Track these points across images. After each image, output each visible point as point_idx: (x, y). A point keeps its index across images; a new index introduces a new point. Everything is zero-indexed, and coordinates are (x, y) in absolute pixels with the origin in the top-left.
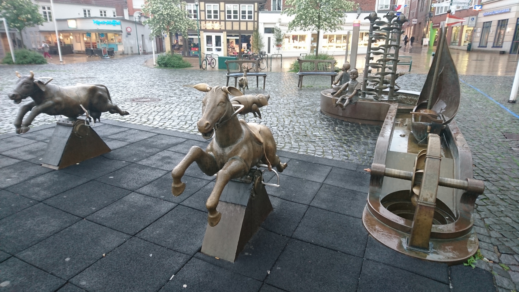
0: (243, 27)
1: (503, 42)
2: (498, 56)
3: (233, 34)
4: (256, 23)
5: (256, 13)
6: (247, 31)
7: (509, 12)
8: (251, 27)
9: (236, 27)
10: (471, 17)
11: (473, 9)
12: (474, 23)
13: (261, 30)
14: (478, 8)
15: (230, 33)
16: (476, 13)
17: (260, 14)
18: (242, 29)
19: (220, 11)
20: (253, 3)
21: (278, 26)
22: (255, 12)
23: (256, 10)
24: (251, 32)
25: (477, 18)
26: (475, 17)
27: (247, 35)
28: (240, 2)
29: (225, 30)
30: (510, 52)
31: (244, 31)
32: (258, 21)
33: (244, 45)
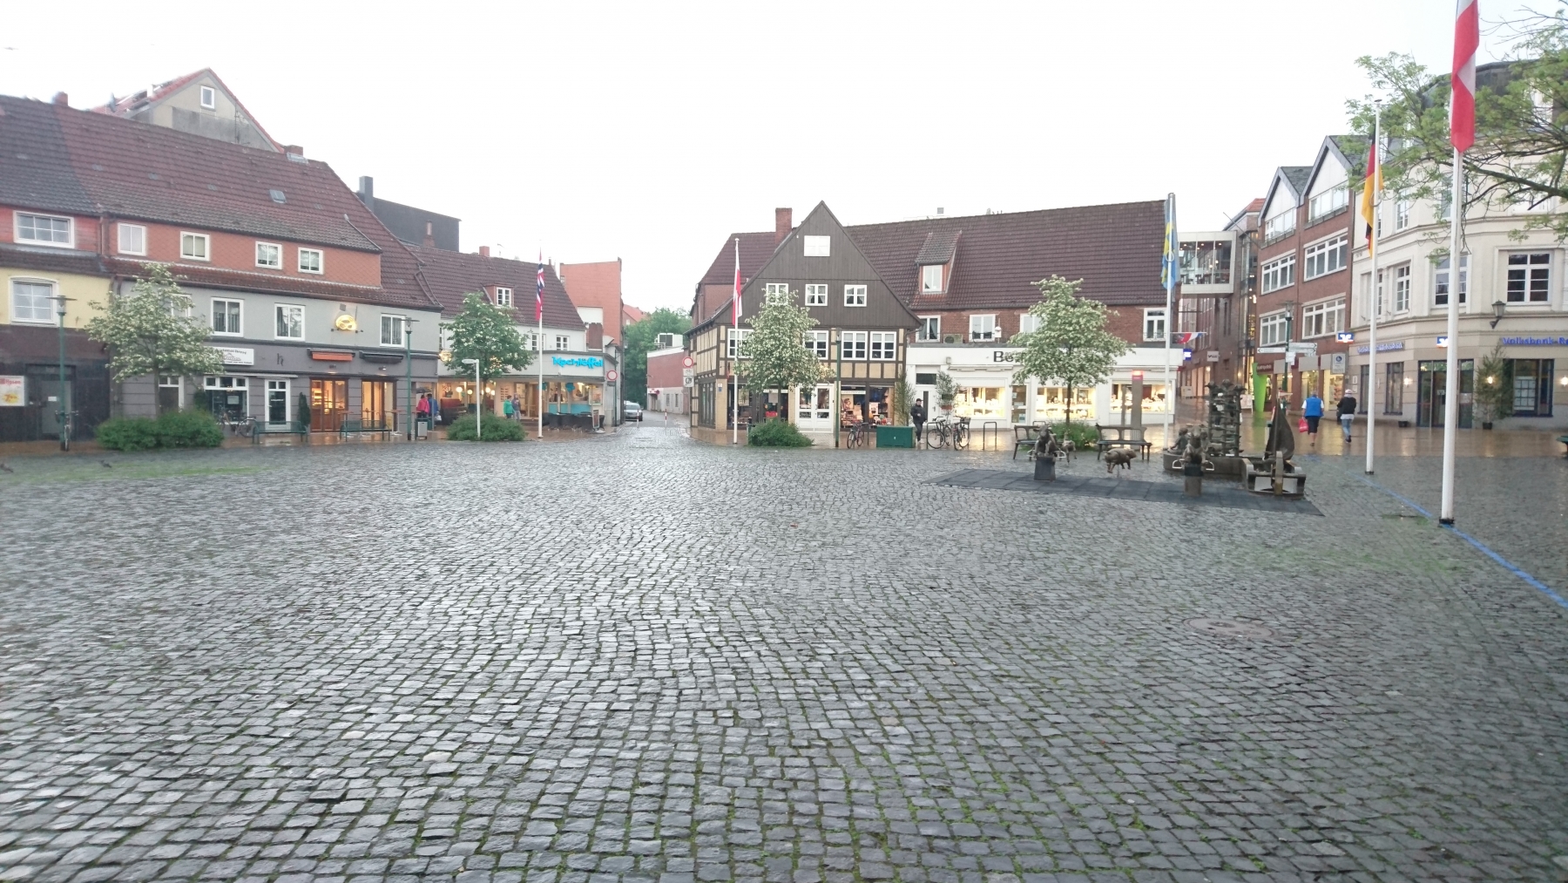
0: (875, 373)
1: (1401, 404)
2: (1397, 430)
3: (853, 386)
4: (900, 365)
5: (901, 348)
6: (882, 380)
7: (1403, 349)
8: (890, 373)
9: (861, 373)
10: (1335, 355)
11: (1337, 340)
12: (1343, 366)
13: (911, 378)
14: (1346, 339)
15: (846, 384)
16: (1345, 348)
17: (909, 350)
18: (872, 375)
19: (830, 344)
20: (896, 328)
21: (944, 369)
22: (898, 345)
23: (901, 341)
24: (891, 381)
25: (1348, 357)
26: (1343, 355)
27: (880, 387)
28: (869, 328)
29: (839, 378)
30: (1418, 424)
31: (875, 381)
32: (904, 362)
33: (873, 406)
